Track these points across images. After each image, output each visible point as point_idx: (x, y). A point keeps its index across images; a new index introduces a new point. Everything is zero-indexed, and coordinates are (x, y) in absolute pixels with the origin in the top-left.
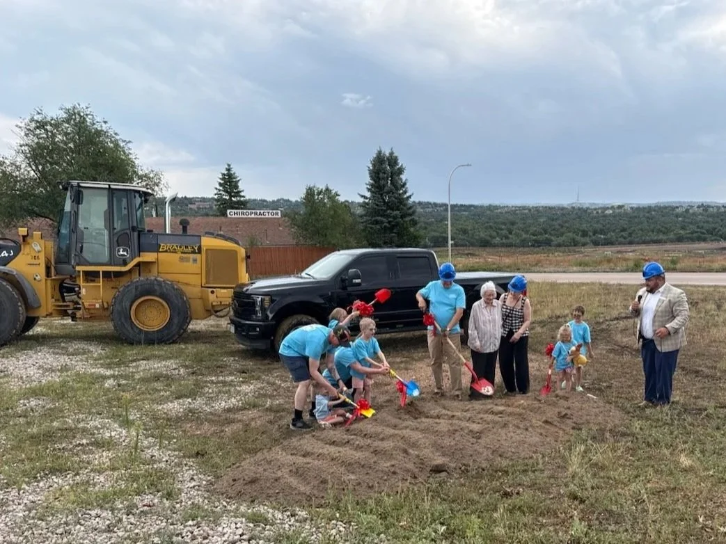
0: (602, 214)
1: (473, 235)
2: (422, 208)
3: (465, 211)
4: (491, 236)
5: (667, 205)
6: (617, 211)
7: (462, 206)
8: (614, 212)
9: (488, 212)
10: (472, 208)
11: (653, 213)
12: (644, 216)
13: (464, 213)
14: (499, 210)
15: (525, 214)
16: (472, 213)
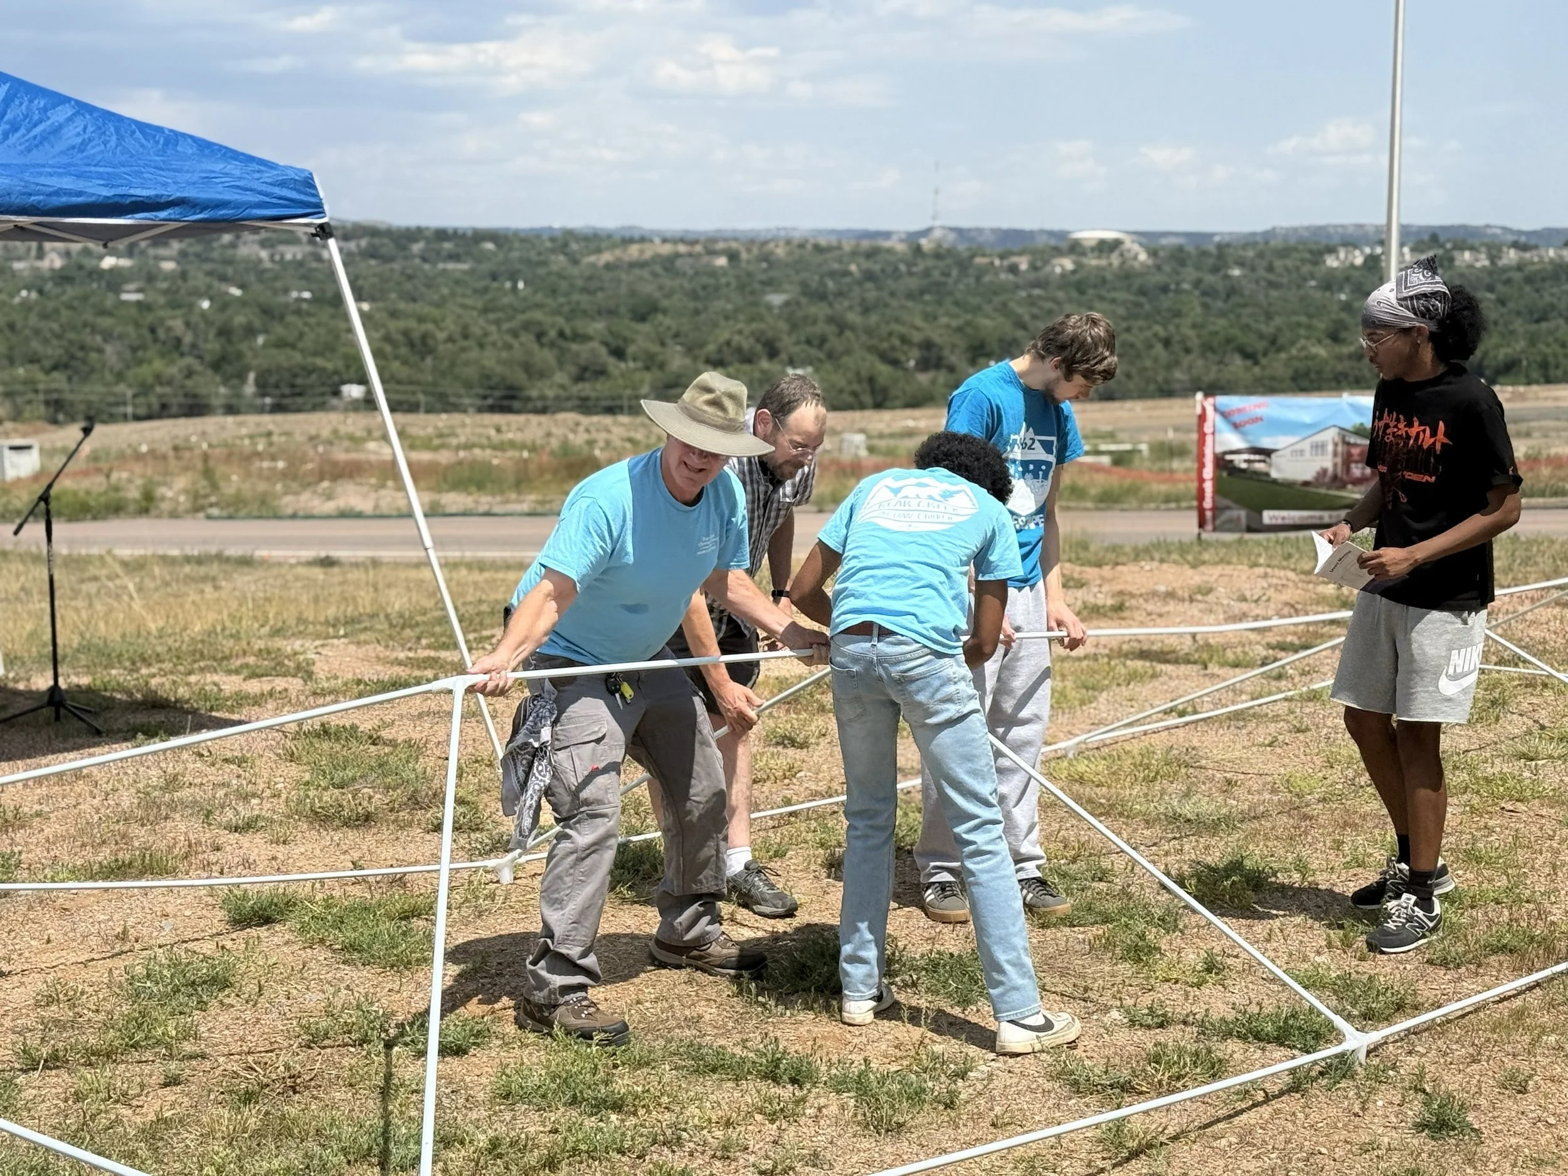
0: (1032, 276)
1: (453, 365)
2: (263, 244)
3: (454, 257)
4: (527, 368)
5: (1292, 241)
6: (1093, 262)
7: (442, 235)
8: (1079, 266)
9: (559, 261)
10: (489, 246)
11: (1236, 272)
12: (1197, 283)
13: (451, 266)
14: (607, 257)
15: (713, 273)
16: (486, 267)
